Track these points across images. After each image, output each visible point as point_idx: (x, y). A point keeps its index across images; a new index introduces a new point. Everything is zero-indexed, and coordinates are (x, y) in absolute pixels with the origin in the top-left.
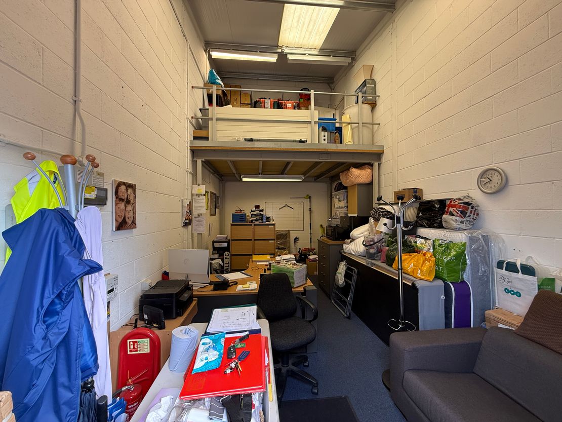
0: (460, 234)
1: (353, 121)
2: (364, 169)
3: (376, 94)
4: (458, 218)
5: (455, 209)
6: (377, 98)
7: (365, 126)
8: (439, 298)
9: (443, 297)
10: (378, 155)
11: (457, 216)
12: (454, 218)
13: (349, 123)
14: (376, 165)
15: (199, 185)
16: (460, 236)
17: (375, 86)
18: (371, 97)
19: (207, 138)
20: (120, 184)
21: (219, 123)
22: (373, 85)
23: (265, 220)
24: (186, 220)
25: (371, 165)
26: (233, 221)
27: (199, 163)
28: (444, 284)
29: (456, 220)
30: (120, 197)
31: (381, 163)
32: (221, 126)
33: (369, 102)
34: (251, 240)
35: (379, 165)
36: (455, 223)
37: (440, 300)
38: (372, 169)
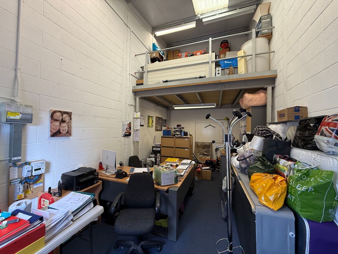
0: (331, 160)
1: (247, 54)
2: (258, 93)
3: (272, 26)
4: (331, 140)
5: (327, 127)
6: (273, 29)
7: (259, 57)
8: (286, 235)
9: (292, 234)
10: (272, 80)
11: (330, 137)
12: (325, 139)
13: (243, 57)
14: (269, 89)
15: (137, 112)
16: (332, 163)
17: (271, 19)
18: (267, 30)
19: (142, 84)
20: (55, 112)
21: (149, 73)
22: (269, 20)
23: (183, 135)
24: (125, 133)
25: (265, 89)
26: (163, 135)
27: (138, 99)
28: (294, 219)
29: (328, 141)
30: (54, 119)
31: (275, 87)
32: (151, 75)
33: (264, 35)
34: (173, 147)
35: (273, 89)
36: (326, 146)
37: (288, 238)
38: (266, 93)
